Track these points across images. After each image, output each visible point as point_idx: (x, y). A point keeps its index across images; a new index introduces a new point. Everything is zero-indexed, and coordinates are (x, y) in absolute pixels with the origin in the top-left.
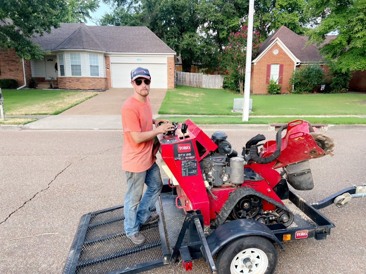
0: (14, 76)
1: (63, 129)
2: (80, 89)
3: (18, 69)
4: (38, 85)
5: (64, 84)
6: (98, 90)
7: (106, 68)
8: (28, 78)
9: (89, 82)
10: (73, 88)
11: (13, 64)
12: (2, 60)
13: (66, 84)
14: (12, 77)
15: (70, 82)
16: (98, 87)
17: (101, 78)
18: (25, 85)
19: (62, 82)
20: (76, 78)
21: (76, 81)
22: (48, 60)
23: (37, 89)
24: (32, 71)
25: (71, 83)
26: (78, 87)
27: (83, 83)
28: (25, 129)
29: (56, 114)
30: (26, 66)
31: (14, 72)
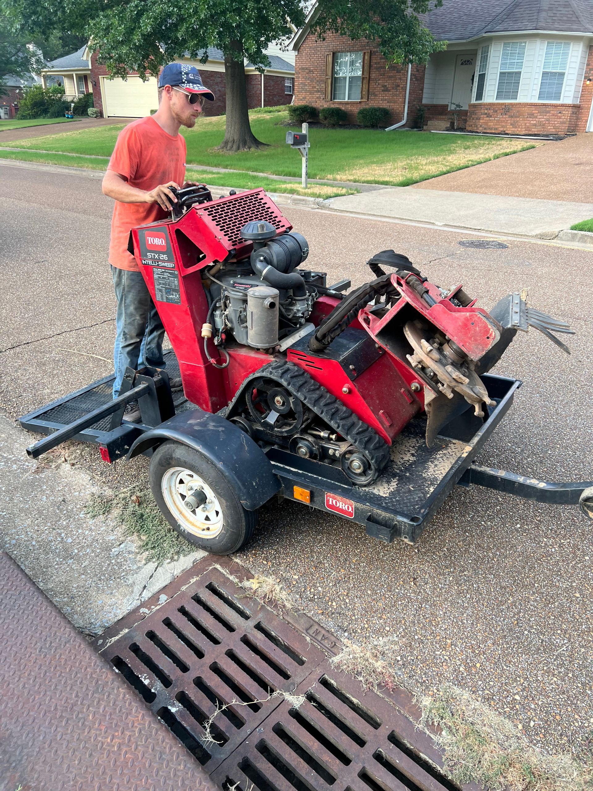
0: (388, 102)
1: (381, 216)
2: (506, 132)
3: (398, 86)
4: (429, 123)
5: (477, 119)
6: (546, 137)
7: (585, 78)
8: (414, 105)
9: (531, 115)
10: (491, 129)
11: (392, 74)
12: (375, 66)
13: (480, 119)
14: (385, 105)
15: (489, 116)
16: (550, 129)
17: (562, 105)
18: (404, 122)
19: (473, 116)
20: (503, 106)
21: (502, 114)
22: (462, 64)
23: (425, 130)
24: (425, 91)
25: (491, 119)
26: (502, 129)
27: (516, 117)
28: (323, 207)
29: (404, 186)
30: (414, 80)
31: (389, 93)
